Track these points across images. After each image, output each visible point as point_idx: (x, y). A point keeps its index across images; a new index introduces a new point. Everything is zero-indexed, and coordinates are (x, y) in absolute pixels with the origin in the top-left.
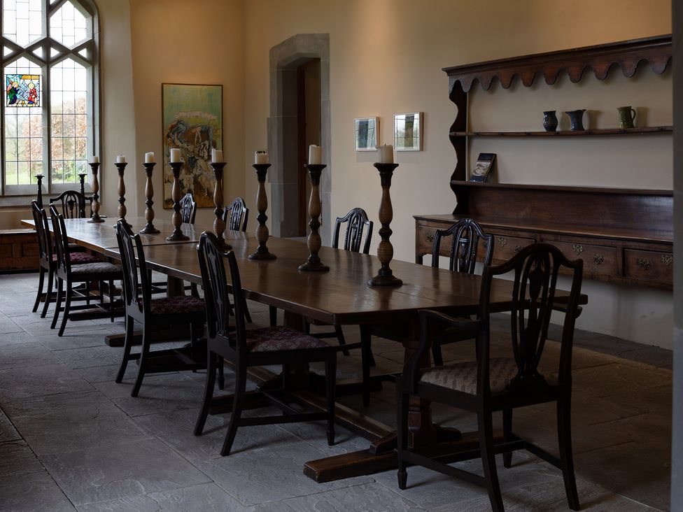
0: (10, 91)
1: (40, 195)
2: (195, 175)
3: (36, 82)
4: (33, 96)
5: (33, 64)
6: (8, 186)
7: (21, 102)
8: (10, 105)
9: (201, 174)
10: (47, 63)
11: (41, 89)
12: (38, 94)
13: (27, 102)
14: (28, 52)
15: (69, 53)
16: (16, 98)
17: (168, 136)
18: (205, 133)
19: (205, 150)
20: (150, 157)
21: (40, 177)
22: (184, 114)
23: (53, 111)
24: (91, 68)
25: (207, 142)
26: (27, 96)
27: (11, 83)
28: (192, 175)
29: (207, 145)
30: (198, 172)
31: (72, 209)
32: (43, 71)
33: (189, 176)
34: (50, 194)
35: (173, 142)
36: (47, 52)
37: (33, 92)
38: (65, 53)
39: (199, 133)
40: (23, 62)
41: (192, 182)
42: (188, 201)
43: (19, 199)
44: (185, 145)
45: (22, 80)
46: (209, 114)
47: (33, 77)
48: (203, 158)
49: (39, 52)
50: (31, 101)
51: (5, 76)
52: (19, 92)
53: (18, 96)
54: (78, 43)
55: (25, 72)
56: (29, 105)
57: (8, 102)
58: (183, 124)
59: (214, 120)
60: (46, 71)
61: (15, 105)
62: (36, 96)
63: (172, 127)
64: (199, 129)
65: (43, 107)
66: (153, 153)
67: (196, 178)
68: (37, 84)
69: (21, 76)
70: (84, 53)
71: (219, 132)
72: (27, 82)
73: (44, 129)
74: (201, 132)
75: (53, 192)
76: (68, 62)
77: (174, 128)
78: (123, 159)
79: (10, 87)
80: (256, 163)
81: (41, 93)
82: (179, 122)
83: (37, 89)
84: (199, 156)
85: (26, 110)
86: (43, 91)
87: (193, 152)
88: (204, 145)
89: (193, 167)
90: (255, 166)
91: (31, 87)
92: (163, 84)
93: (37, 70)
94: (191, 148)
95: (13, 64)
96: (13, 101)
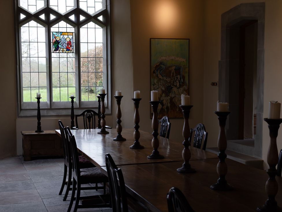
0: (55, 42)
1: (72, 109)
2: (171, 97)
3: (71, 37)
4: (69, 46)
5: (69, 26)
6: (53, 102)
7: (61, 50)
8: (55, 52)
9: (175, 97)
10: (78, 25)
11: (74, 42)
12: (72, 44)
13: (65, 50)
14: (65, 18)
15: (92, 18)
16: (58, 47)
17: (154, 72)
18: (178, 70)
19: (177, 81)
20: (138, 95)
21: (72, 98)
22: (164, 58)
23: (82, 55)
24: (105, 28)
25: (179, 76)
26: (65, 45)
27: (55, 38)
28: (169, 97)
29: (179, 78)
30: (173, 96)
31: (89, 121)
32: (75, 30)
33: (167, 98)
34: (80, 108)
35: (157, 76)
36: (78, 18)
37: (69, 43)
38: (89, 18)
39: (174, 70)
40: (62, 24)
41: (169, 102)
42: (165, 121)
43: (61, 111)
44: (165, 78)
45: (62, 36)
46: (180, 58)
47: (69, 34)
48: (176, 86)
49: (72, 18)
50: (68, 49)
51: (51, 33)
52: (60, 43)
53: (60, 46)
54: (97, 12)
55: (64, 30)
56: (67, 52)
57: (54, 50)
58: (164, 65)
59: (184, 61)
60: (77, 30)
61: (58, 51)
62: (71, 46)
63: (157, 66)
64: (174, 68)
65: (76, 53)
66: (139, 92)
67: (171, 99)
68: (71, 38)
69: (62, 33)
70: (101, 18)
71: (187, 70)
72: (66, 37)
73: (76, 67)
74: (175, 69)
75: (82, 107)
76: (91, 24)
77: (158, 67)
78: (120, 93)
79: (54, 40)
80: (218, 110)
81: (74, 43)
82: (161, 63)
83: (72, 41)
84: (173, 85)
85: (65, 55)
86: (75, 43)
87: (170, 82)
88: (177, 78)
89: (170, 92)
90: (217, 113)
91: (68, 40)
92: (151, 39)
93: (72, 29)
94: (168, 80)
95: (57, 25)
96: (57, 49)
